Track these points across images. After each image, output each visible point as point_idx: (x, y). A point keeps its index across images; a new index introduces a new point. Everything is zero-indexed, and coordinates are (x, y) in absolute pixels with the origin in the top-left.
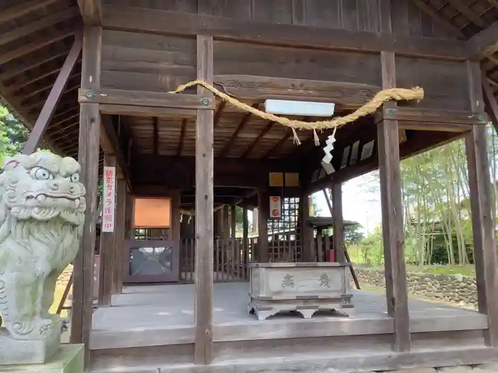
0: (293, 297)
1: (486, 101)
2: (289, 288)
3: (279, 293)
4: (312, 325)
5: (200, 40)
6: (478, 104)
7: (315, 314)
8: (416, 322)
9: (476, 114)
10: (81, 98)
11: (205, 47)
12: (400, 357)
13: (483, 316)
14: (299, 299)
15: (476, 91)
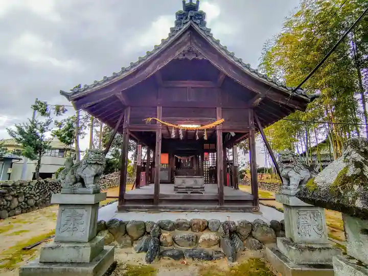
0: (185, 187)
1: (255, 121)
2: (184, 184)
3: (180, 185)
4: (191, 196)
5: (158, 108)
6: (251, 122)
7: (191, 193)
8: (226, 197)
9: (251, 127)
10: (124, 127)
11: (159, 110)
12: (220, 208)
13: (252, 196)
14: (187, 188)
15: (251, 119)
